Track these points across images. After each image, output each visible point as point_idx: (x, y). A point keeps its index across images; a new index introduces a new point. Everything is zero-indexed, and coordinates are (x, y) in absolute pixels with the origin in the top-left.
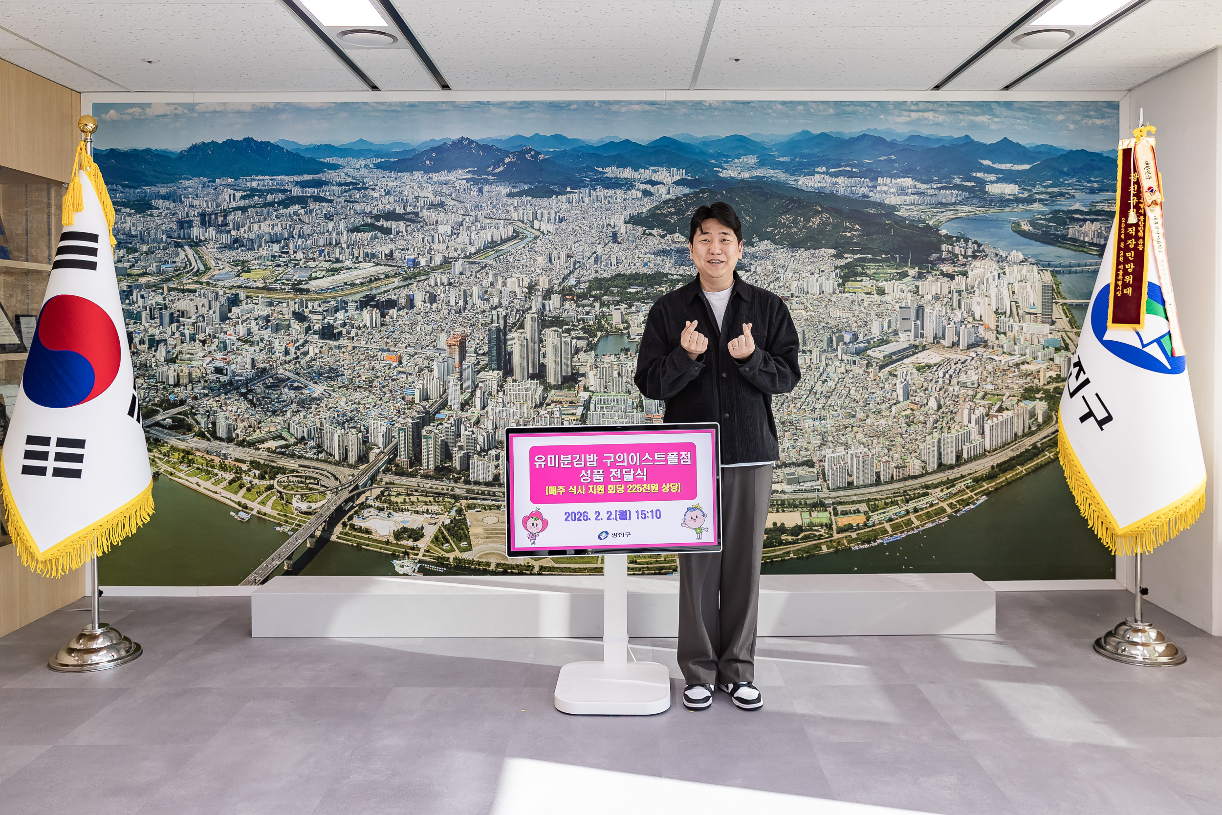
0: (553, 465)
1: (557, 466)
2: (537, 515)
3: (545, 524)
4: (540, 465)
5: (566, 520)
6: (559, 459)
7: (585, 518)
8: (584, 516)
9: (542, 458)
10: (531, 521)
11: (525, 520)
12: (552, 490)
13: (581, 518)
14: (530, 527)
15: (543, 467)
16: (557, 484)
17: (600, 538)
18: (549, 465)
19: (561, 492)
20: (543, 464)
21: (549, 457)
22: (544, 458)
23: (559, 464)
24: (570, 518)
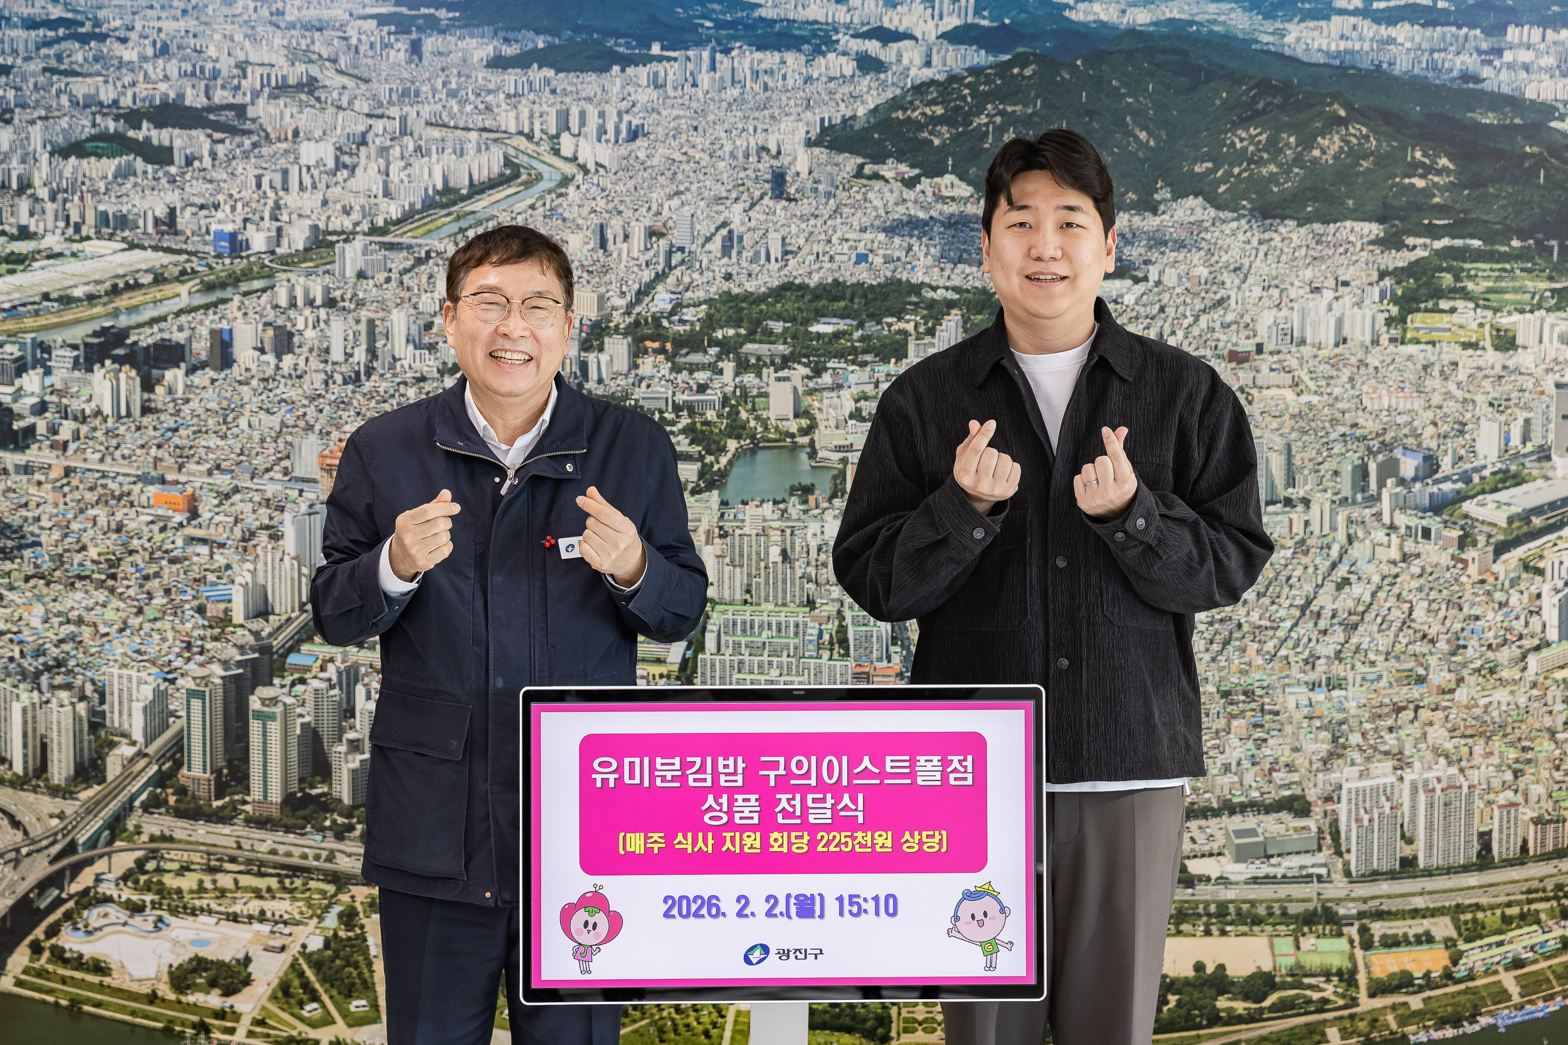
0: (637, 781)
1: (646, 784)
2: (595, 901)
3: (616, 923)
4: (605, 781)
5: (667, 915)
6: (652, 768)
7: (714, 911)
8: (711, 906)
9: (609, 764)
10: (580, 916)
11: (567, 914)
12: (635, 843)
13: (704, 911)
14: (580, 933)
15: (612, 784)
16: (645, 828)
17: (747, 961)
18: (627, 780)
19: (656, 847)
20: (612, 778)
21: (627, 761)
22: (615, 765)
23: (652, 778)
24: (675, 911)
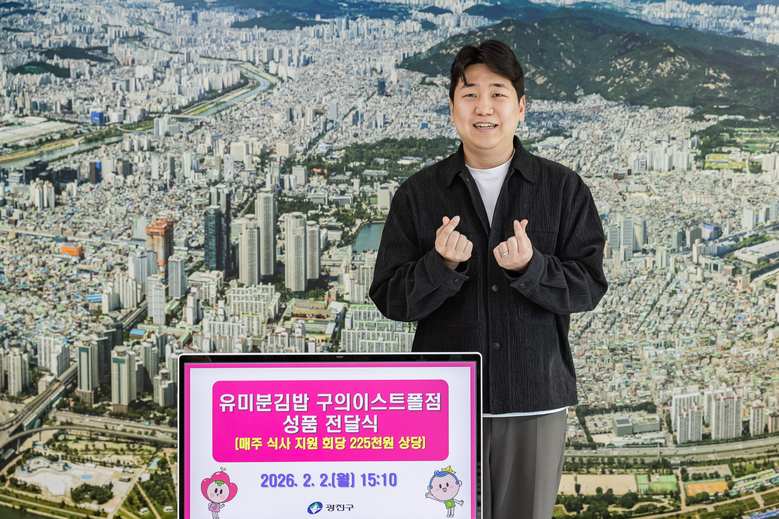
0: (246, 408)
1: (251, 410)
2: (222, 477)
3: (233, 490)
4: (228, 408)
5: (263, 485)
6: (255, 400)
7: (290, 483)
8: (289, 480)
9: (229, 398)
10: (213, 486)
11: (205, 485)
12: (244, 443)
13: (285, 483)
14: (212, 495)
15: (231, 410)
16: (251, 435)
17: (310, 511)
18: (240, 408)
19: (257, 446)
20: (231, 406)
21: (240, 396)
22: (233, 398)
23: (255, 407)
24: (268, 483)
